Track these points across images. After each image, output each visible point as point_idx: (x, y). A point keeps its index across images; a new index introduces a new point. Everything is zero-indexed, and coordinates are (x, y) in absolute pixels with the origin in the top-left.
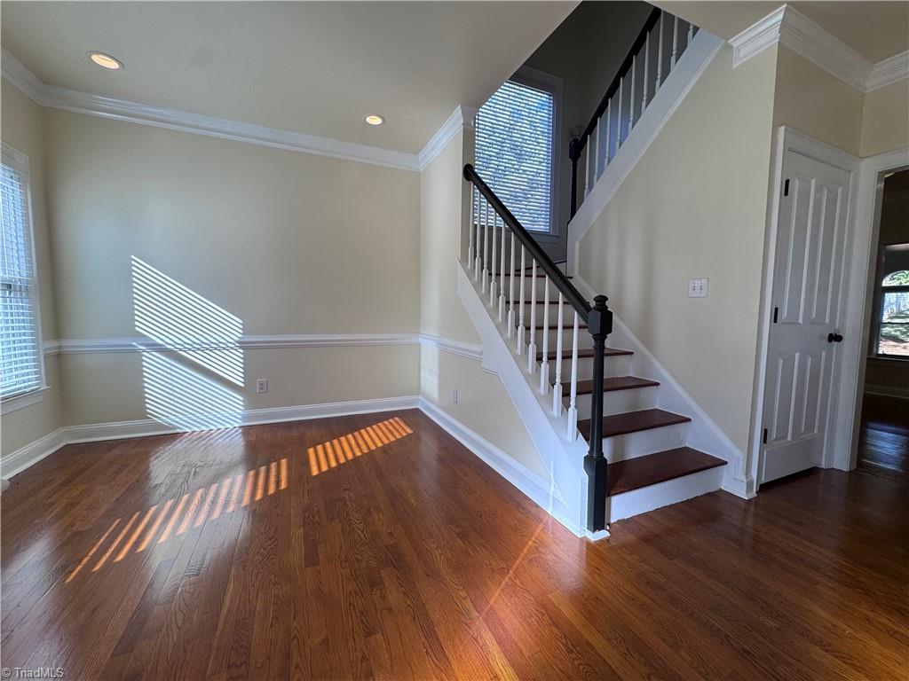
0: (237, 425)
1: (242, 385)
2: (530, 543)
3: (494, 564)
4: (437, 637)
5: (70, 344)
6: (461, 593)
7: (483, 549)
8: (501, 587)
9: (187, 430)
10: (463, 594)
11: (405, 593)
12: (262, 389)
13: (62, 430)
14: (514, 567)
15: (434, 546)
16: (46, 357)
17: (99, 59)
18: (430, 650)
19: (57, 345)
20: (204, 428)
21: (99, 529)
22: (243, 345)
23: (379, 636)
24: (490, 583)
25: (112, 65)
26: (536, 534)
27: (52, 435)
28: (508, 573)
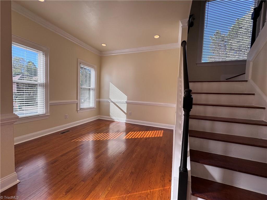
0: (124, 122)
1: (126, 112)
2: (149, 191)
3: (128, 188)
4: (90, 193)
5: (101, 100)
6: (109, 188)
7: (132, 181)
8: (120, 196)
9: (116, 121)
10: (109, 189)
11: (100, 178)
12: (130, 114)
13: (99, 116)
14: (132, 194)
15: (122, 171)
16: (96, 102)
17: (103, 45)
18: (85, 195)
19: (99, 100)
20: (118, 121)
21: (84, 134)
22: (127, 103)
23: (83, 183)
24: (119, 192)
25: (105, 45)
26: (154, 190)
27: (96, 116)
28: (128, 194)
